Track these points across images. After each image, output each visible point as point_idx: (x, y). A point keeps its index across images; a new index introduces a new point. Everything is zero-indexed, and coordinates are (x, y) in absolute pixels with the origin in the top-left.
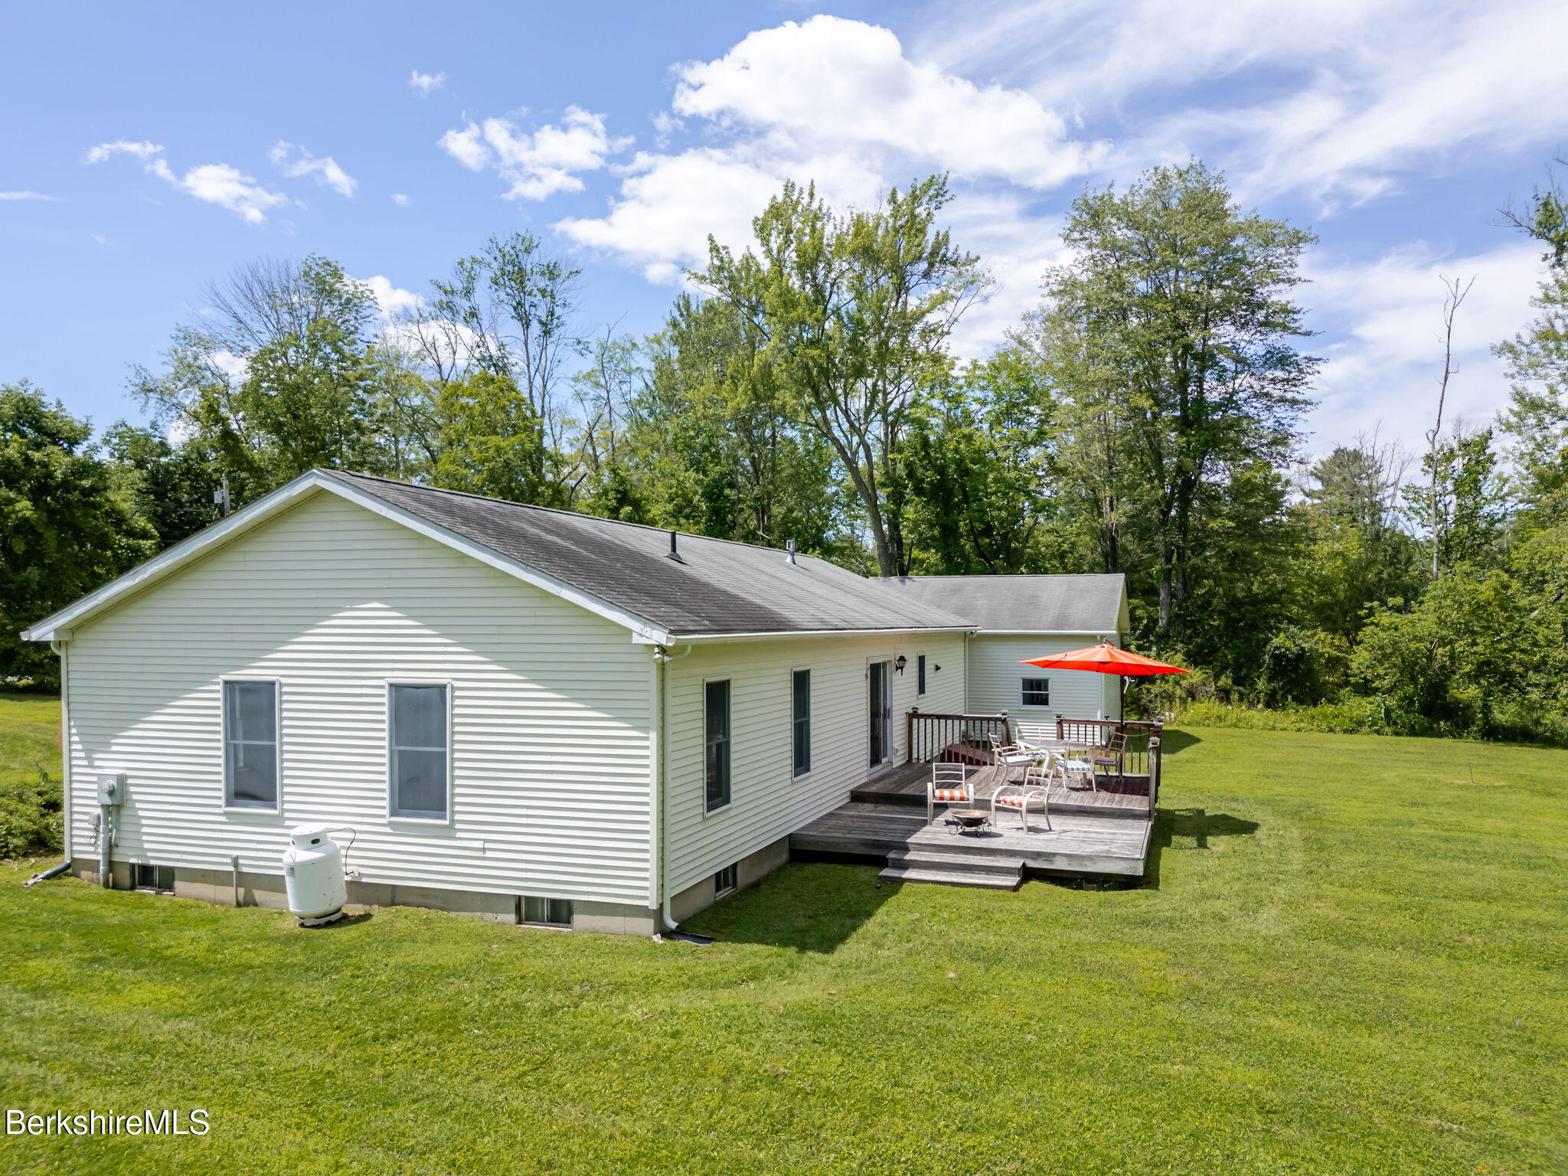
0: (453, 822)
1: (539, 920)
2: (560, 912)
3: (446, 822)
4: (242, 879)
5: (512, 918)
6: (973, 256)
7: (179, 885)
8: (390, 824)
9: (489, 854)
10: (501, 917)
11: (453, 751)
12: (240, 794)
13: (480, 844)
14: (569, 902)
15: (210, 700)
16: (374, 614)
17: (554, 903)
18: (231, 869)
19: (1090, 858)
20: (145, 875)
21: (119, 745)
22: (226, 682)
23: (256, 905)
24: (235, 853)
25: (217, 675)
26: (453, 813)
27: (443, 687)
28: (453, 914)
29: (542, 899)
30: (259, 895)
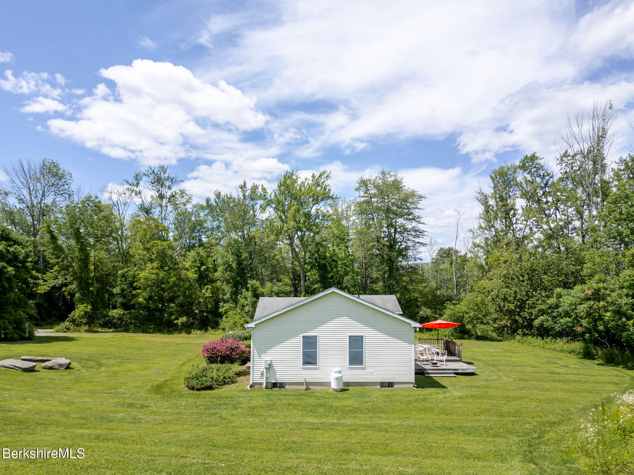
0: (365, 366)
1: (385, 387)
2: (390, 385)
3: (364, 366)
4: (308, 384)
5: (379, 387)
6: (338, 197)
7: (287, 387)
8: (349, 368)
9: (374, 373)
10: (377, 387)
11: (365, 350)
12: (305, 363)
13: (372, 371)
14: (392, 383)
15: (298, 341)
16: (345, 320)
17: (388, 383)
18: (304, 381)
19: (466, 369)
20: (275, 385)
21: (269, 352)
22: (303, 336)
23: (310, 389)
24: (305, 377)
25: (300, 334)
26: (365, 364)
27: (362, 336)
28: (364, 387)
29: (386, 382)
30: (310, 387)
